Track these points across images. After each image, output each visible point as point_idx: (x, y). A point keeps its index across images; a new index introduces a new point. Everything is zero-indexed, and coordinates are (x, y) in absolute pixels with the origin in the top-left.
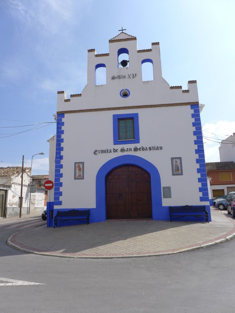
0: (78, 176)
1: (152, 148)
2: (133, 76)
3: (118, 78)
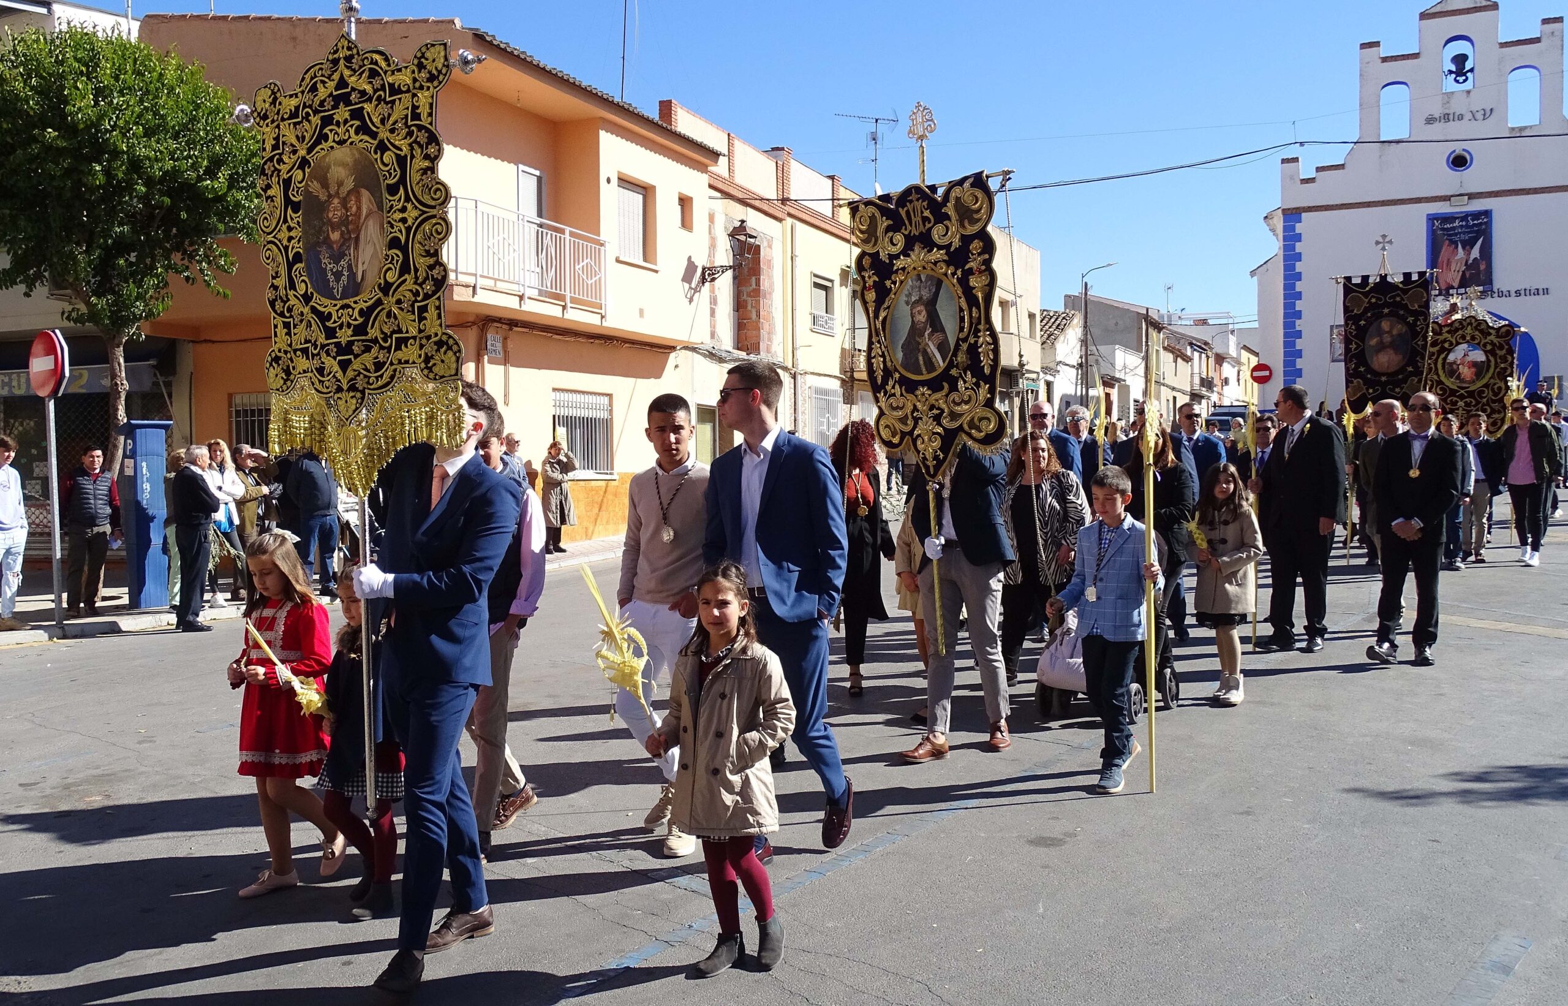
0: (1340, 355)
1: (1523, 292)
2: (1484, 115)
3: (1443, 121)
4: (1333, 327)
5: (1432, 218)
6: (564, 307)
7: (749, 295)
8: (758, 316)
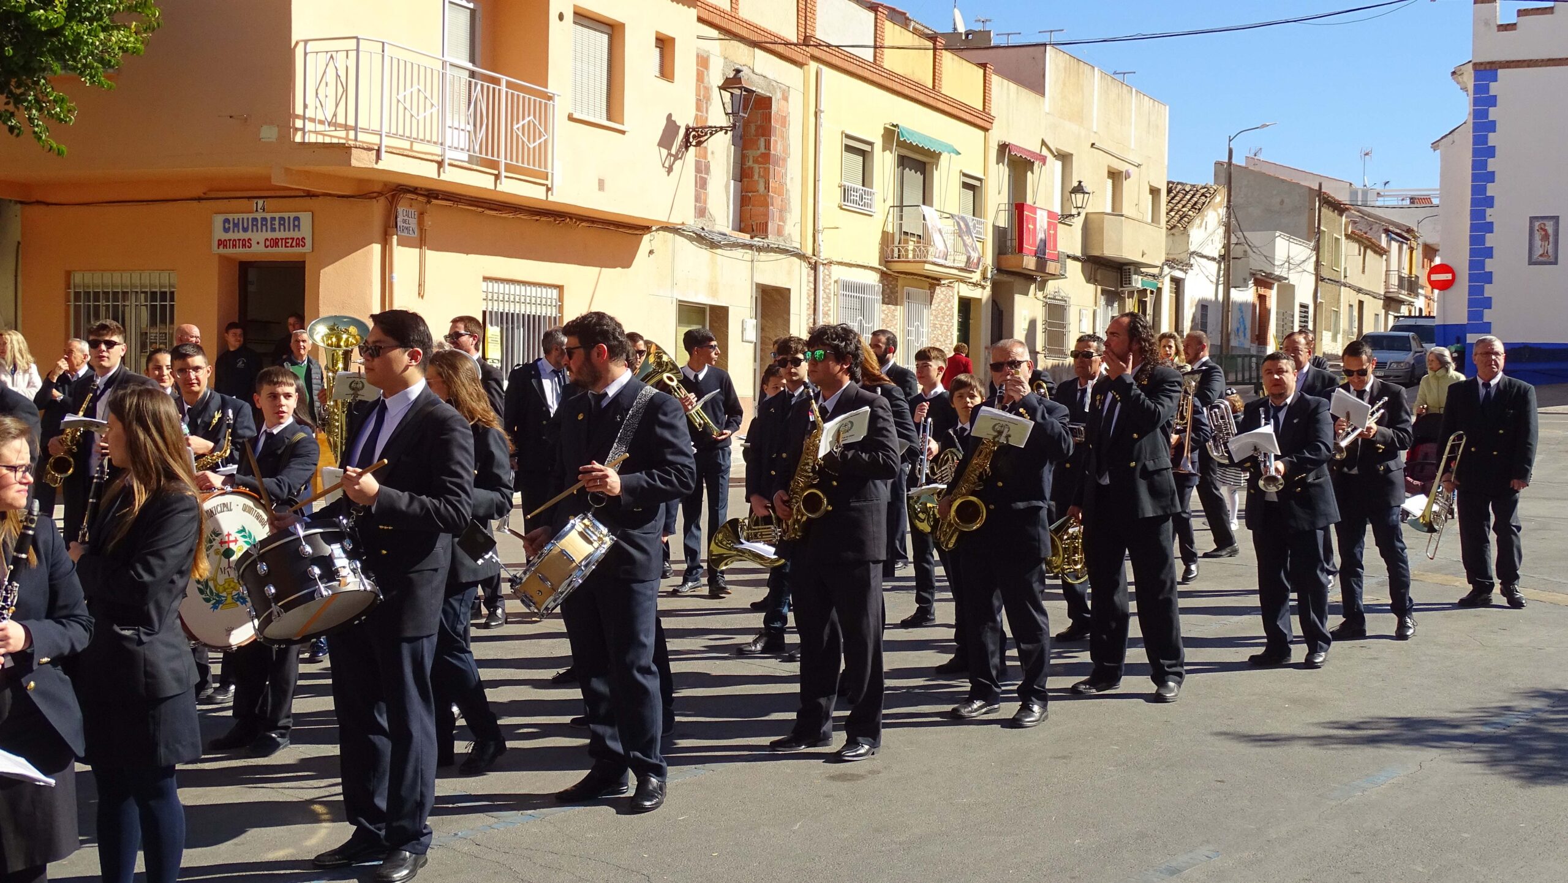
4: (1533, 219)
6: (497, 177)
7: (756, 161)
8: (767, 188)
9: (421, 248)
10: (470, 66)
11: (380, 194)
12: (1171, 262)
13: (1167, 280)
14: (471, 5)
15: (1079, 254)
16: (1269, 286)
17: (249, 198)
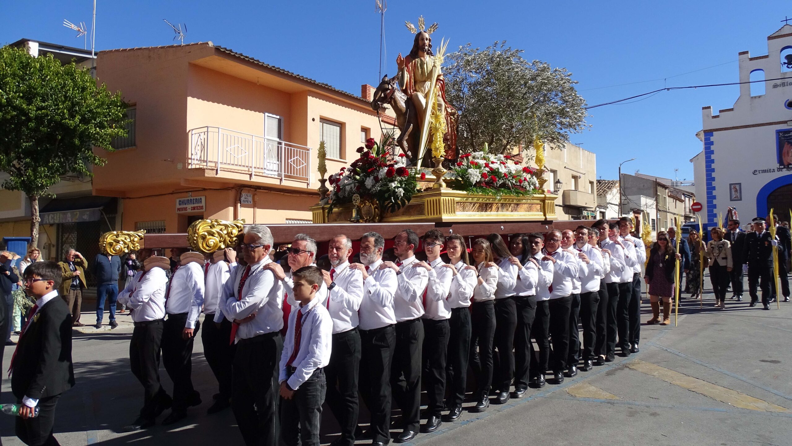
0: (735, 198)
3: (782, 86)
4: (731, 185)
5: (778, 132)
6: (281, 180)
9: (254, 208)
10: (278, 140)
11: (233, 188)
12: (599, 206)
13: (598, 213)
14: (278, 117)
15: (561, 204)
16: (640, 214)
17: (187, 192)
